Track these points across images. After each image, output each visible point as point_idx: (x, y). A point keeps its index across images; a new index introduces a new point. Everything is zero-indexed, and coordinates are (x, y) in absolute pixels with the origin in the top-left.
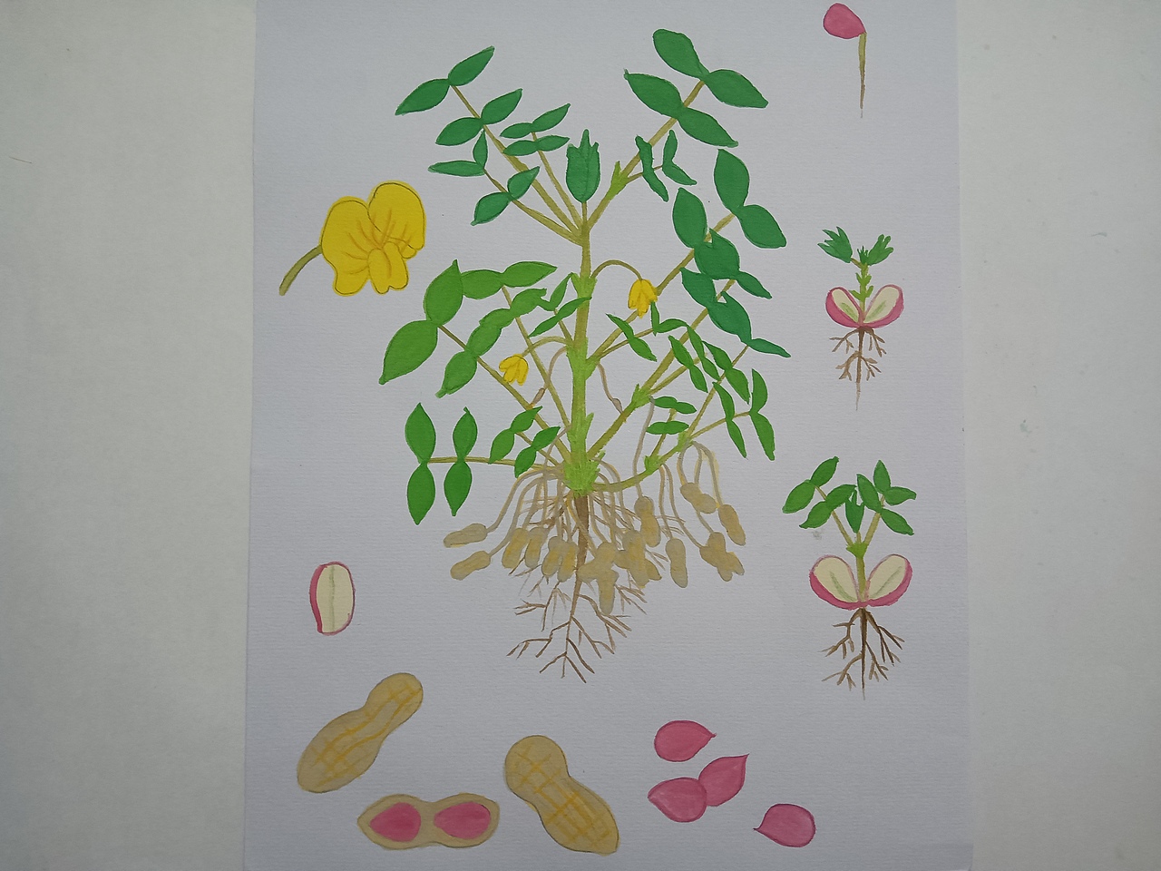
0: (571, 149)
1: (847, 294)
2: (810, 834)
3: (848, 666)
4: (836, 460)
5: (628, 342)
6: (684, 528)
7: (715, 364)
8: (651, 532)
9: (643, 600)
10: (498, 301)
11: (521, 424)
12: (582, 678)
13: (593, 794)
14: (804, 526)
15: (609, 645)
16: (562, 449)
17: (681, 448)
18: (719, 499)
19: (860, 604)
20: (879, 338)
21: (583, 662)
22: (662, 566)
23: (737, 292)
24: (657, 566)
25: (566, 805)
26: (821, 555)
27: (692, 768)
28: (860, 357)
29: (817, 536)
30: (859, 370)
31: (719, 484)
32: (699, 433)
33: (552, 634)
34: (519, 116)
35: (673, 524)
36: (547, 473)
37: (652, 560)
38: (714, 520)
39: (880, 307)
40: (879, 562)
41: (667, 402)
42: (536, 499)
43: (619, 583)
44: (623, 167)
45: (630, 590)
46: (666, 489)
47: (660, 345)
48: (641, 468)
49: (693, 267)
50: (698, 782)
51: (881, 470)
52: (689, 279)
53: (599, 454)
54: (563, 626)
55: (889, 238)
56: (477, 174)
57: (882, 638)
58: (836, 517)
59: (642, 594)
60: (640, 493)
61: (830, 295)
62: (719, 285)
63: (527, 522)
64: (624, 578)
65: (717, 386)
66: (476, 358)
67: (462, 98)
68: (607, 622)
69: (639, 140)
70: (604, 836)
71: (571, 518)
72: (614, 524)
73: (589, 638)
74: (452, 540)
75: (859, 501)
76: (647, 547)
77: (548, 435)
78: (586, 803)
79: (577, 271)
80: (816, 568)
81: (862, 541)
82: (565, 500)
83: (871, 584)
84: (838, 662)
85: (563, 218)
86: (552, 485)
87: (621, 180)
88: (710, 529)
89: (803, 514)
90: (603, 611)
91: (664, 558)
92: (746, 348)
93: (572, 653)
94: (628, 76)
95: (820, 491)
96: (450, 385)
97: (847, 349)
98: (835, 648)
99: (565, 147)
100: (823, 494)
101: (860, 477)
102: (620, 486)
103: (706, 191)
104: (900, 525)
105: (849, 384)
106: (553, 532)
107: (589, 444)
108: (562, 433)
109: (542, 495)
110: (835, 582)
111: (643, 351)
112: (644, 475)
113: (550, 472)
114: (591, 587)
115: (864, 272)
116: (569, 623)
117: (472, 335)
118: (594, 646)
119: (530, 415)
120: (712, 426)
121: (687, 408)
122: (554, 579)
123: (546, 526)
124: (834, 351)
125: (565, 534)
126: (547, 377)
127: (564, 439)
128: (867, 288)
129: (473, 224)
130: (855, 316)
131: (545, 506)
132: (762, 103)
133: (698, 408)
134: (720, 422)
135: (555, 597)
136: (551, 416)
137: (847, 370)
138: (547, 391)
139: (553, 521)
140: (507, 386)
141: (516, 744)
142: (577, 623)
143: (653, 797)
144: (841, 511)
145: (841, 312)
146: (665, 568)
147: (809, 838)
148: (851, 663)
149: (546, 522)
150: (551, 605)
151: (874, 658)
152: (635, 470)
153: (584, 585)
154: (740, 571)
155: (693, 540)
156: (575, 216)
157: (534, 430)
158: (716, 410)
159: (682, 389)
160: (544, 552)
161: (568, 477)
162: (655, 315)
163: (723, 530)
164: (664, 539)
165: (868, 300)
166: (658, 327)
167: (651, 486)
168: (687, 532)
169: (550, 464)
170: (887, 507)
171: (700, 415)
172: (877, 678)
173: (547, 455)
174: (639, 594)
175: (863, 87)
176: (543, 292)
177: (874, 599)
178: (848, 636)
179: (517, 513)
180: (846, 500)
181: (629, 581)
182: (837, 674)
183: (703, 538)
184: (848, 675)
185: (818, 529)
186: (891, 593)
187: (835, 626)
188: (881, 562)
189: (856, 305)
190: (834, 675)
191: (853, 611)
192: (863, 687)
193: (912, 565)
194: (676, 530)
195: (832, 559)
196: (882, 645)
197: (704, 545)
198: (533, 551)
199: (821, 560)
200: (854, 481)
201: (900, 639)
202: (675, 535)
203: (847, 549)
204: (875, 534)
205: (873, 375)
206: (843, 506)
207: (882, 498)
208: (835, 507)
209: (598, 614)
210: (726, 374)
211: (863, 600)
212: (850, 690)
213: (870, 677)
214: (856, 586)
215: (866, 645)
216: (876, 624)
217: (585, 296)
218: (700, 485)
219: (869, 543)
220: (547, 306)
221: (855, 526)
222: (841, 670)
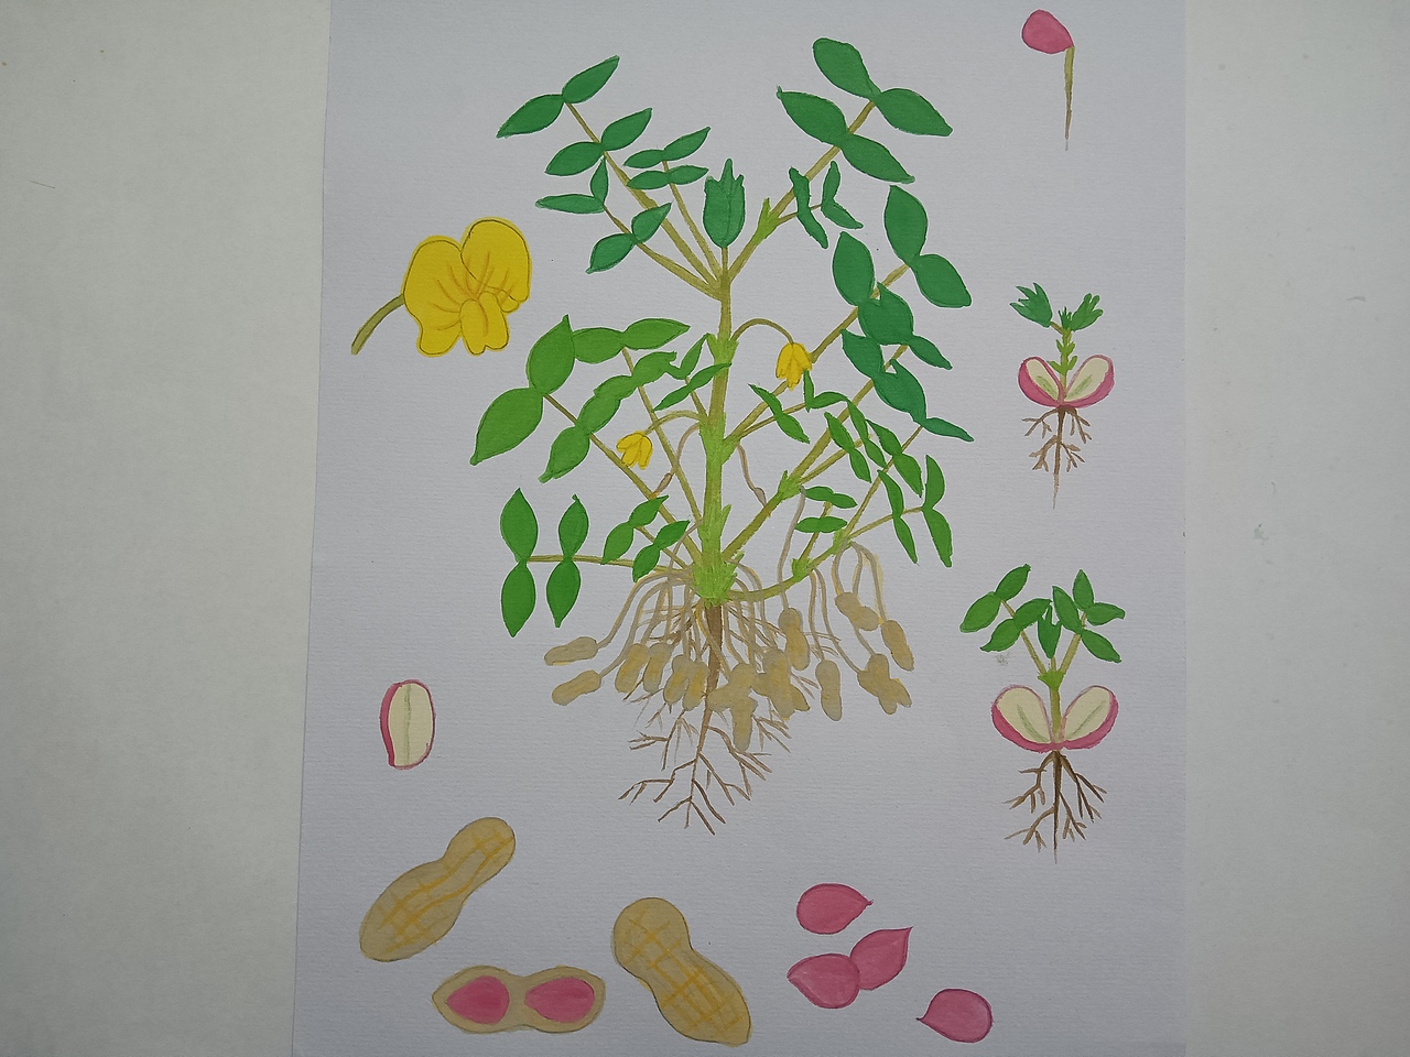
0: (710, 182)
1: (1046, 366)
2: (986, 1027)
3: (1038, 822)
4: (1026, 569)
5: (775, 418)
6: (839, 648)
7: (881, 447)
8: (799, 652)
9: (786, 735)
10: (617, 366)
11: (642, 516)
12: (710, 829)
13: (720, 971)
14: (985, 648)
15: (744, 789)
16: (691, 548)
17: (837, 550)
18: (882, 613)
19: (1053, 745)
20: (1082, 420)
21: (711, 809)
22: (809, 693)
23: (910, 361)
24: (805, 694)
25: (687, 984)
26: (1007, 685)
27: (842, 943)
28: (1059, 443)
29: (1001, 661)
30: (1058, 455)
31: (882, 595)
32: (860, 531)
33: (674, 774)
34: (646, 141)
35: (825, 642)
36: (672, 576)
37: (799, 687)
38: (875, 638)
39: (1084, 383)
40: (1077, 695)
41: (821, 494)
42: (658, 609)
43: (757, 713)
44: (773, 206)
45: (771, 723)
46: (818, 600)
47: (814, 423)
48: (788, 574)
49: (856, 329)
50: (850, 960)
51: (1082, 582)
52: (852, 346)
53: (736, 555)
54: (688, 764)
55: (1097, 298)
56: (595, 211)
57: (1079, 788)
58: (1026, 639)
59: (785, 727)
60: (785, 604)
61: (1023, 366)
62: (888, 351)
63: (647, 637)
64: (763, 707)
65: (882, 475)
66: (589, 436)
67: (578, 117)
68: (741, 761)
69: (793, 173)
70: (733, 1023)
71: (701, 632)
72: (753, 641)
73: (719, 780)
74: (555, 656)
75: (1055, 620)
76: (794, 670)
77: (675, 531)
78: (712, 982)
79: (715, 332)
80: (1000, 700)
81: (1058, 667)
82: (694, 610)
83: (1067, 722)
84: (1024, 816)
85: (699, 266)
86: (679, 591)
87: (770, 221)
88: (870, 649)
89: (985, 634)
90: (738, 746)
91: (814, 684)
92: (919, 430)
93: (698, 798)
94: (781, 95)
95: (1007, 606)
96: (557, 467)
97: (1044, 433)
98: (1022, 799)
99: (702, 181)
100: (1010, 610)
101: (1056, 590)
102: (762, 594)
103: (874, 236)
104: (1104, 651)
105: (1046, 476)
106: (679, 650)
107: (725, 543)
108: (692, 530)
109: (666, 604)
110: (1023, 717)
111: (793, 430)
112: (791, 582)
113: (676, 575)
114: (722, 717)
115: (1066, 338)
116: (695, 760)
117: (585, 407)
118: (725, 790)
119: (653, 506)
120: (875, 524)
121: (845, 502)
122: (678, 707)
123: (670, 642)
124: (1028, 434)
125: (693, 652)
126: (674, 459)
127: (694, 536)
128: (1070, 359)
129: (589, 271)
130: (1054, 392)
131: (669, 617)
132: (945, 130)
133: (859, 501)
134: (885, 519)
135: (679, 728)
136: (677, 507)
137: (1043, 458)
138: (674, 477)
139: (678, 637)
140: (626, 469)
141: (627, 907)
142: (706, 762)
143: (794, 976)
144: (1032, 631)
145: (1037, 387)
146: (814, 697)
147: (984, 1031)
148: (1041, 818)
149: (670, 637)
150: (674, 739)
151: (1069, 812)
152: (780, 576)
153: (714, 716)
154: (907, 702)
155: (850, 663)
156: (712, 265)
157: (657, 525)
158: (881, 504)
159: (841, 478)
160: (667, 673)
161: (698, 582)
162: (809, 387)
163: (886, 652)
164: (815, 661)
165: (1070, 374)
166: (812, 402)
167: (799, 595)
168: (842, 653)
169: (676, 566)
170: (1089, 627)
171: (862, 510)
172: (1072, 836)
173: (673, 556)
174: (781, 727)
175: (1069, 112)
176: (673, 355)
177: (1070, 740)
178: (1038, 785)
179: (635, 626)
180: (1039, 618)
181: (771, 711)
182: (1024, 831)
183: (862, 661)
184: (1036, 832)
185: (1004, 652)
186: (1092, 733)
187: (1022, 772)
188: (1080, 696)
189: (1055, 379)
190: (1021, 832)
191: (1045, 755)
192: (1055, 848)
193: (1118, 699)
194: (830, 650)
195: (1020, 689)
196: (1079, 797)
197: (863, 670)
198: (653, 672)
199: (1006, 690)
200: (1049, 595)
201: (1101, 790)
202: (827, 656)
203: (1039, 677)
204: (1073, 660)
205: (1075, 465)
206: (1035, 625)
207: (1083, 617)
208: (1026, 626)
209: (731, 750)
210: (894, 461)
211: (1058, 742)
212: (1039, 851)
213: (1064, 836)
214: (1049, 724)
215: (1060, 797)
216: (1072, 771)
217: (724, 362)
218: (859, 596)
219: (1066, 671)
220: (676, 373)
221: (1050, 651)
222: (1028, 826)
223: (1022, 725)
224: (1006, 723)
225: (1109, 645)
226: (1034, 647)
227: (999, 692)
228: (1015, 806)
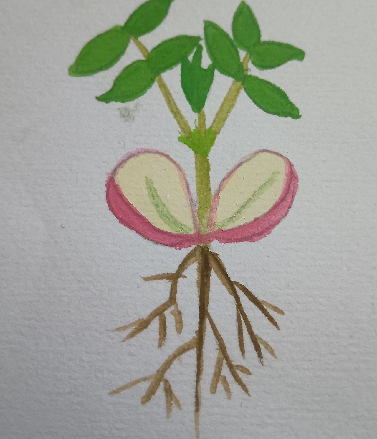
3: (168, 364)
14: (105, 98)
19: (198, 237)
26: (131, 148)
29: (126, 116)
40: (236, 163)
51: (244, 16)
57: (239, 306)
58: (163, 86)
75: (206, 62)
80: (120, 171)
81: (208, 124)
83: (220, 201)
84: (146, 353)
98: (144, 324)
101: (209, 25)
104: (275, 102)
110: (154, 195)
144: (172, 76)
151: (222, 348)
170: (254, 71)
172: (227, 389)
177: (225, 228)
178: (172, 300)
180: (183, 59)
182: (145, 379)
184: (166, 381)
185: (130, 105)
186: (256, 219)
187: (146, 279)
188: (240, 164)
190: (138, 381)
191: (185, 252)
192: (197, 410)
193: (297, 169)
195: (151, 155)
196: (239, 321)
199: (131, 156)
200: (198, 31)
201: (275, 309)
203: (180, 139)
204: (231, 116)
206: (178, 69)
207: (245, 58)
208: (164, 69)
211: (206, 231)
212: (168, 417)
213: (213, 389)
214: (192, 205)
215: (207, 321)
216: (228, 279)
219: (220, 130)
222: (153, 370)
223: (153, 208)
224: (128, 204)
225: (284, 95)
226: (175, 96)
227: (120, 158)
228: (132, 335)
